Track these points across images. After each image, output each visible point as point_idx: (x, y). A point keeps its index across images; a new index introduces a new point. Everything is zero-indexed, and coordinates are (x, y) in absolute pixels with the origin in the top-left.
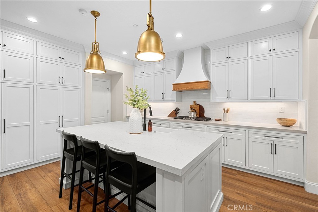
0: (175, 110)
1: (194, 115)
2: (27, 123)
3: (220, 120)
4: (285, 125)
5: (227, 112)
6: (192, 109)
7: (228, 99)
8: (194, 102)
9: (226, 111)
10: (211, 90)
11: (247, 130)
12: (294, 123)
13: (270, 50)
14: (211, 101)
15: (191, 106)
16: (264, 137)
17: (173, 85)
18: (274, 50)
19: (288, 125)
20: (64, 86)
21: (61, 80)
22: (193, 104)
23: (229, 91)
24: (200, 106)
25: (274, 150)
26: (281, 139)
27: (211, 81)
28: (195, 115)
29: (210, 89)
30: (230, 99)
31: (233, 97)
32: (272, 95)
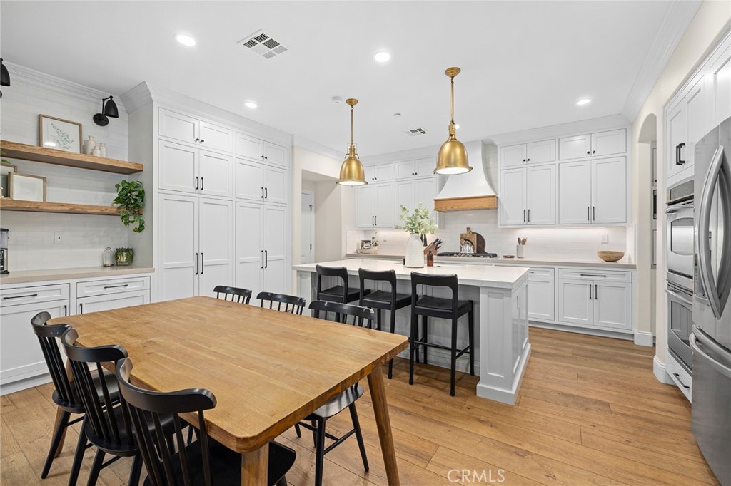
0: (434, 243)
1: (469, 249)
2: (224, 260)
3: (511, 257)
4: (609, 259)
5: (523, 244)
6: (465, 240)
7: (525, 223)
8: (468, 229)
9: (522, 242)
10: (499, 209)
11: (556, 267)
12: (622, 257)
13: (588, 153)
14: (499, 226)
15: (462, 235)
16: (580, 276)
17: (435, 200)
18: (594, 152)
19: (613, 259)
20: (267, 203)
21: (264, 193)
22: (465, 232)
23: (527, 211)
24: (478, 235)
25: (594, 293)
26: (603, 278)
27: (498, 196)
28: (472, 249)
29: (497, 208)
30: (529, 223)
31: (533, 221)
32: (591, 217)
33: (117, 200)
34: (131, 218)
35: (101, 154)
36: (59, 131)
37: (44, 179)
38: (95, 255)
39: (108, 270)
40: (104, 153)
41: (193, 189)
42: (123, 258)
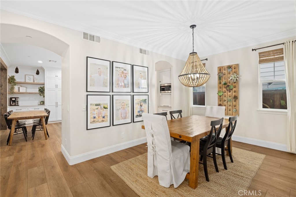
33: (39, 91)
34: (42, 94)
35: (36, 81)
36: (29, 77)
37: (26, 87)
38: (37, 102)
39: (39, 105)
40: (37, 81)
41: (55, 87)
42: (42, 103)
